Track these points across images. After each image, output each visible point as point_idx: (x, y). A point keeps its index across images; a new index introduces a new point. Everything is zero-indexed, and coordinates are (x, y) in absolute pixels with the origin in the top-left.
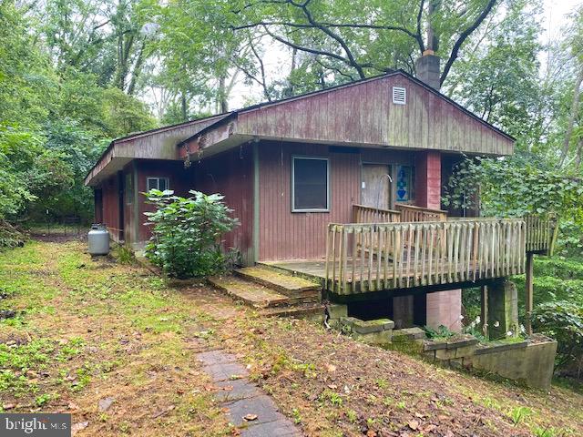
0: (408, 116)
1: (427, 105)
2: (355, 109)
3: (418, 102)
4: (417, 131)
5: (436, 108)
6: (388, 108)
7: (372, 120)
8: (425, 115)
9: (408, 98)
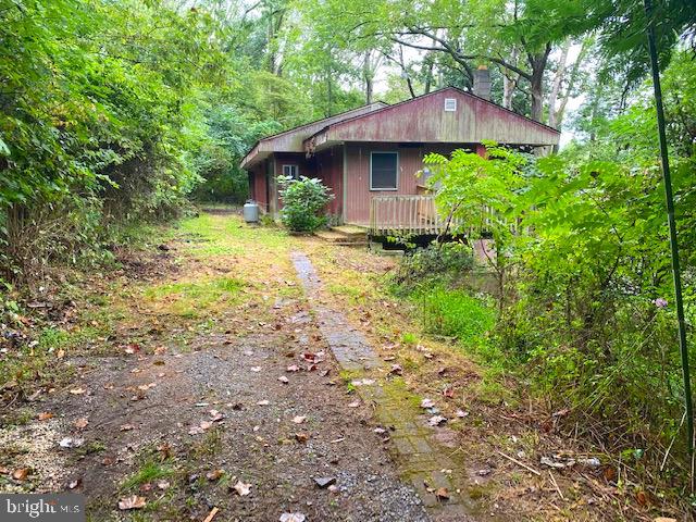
0: (458, 119)
1: (474, 110)
2: (414, 117)
3: (467, 108)
4: (466, 129)
5: (484, 111)
6: (440, 115)
7: (428, 125)
8: (473, 116)
9: (458, 106)
